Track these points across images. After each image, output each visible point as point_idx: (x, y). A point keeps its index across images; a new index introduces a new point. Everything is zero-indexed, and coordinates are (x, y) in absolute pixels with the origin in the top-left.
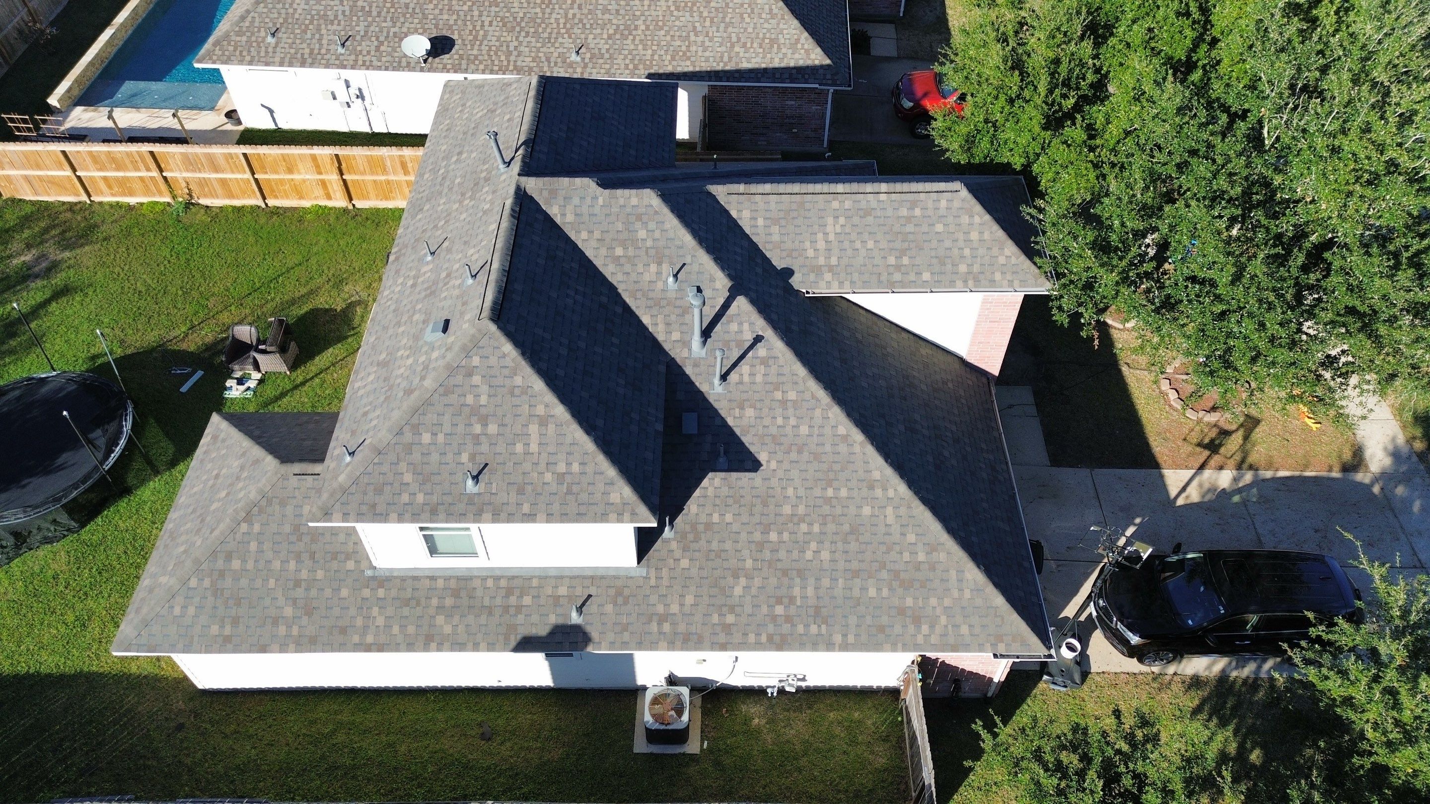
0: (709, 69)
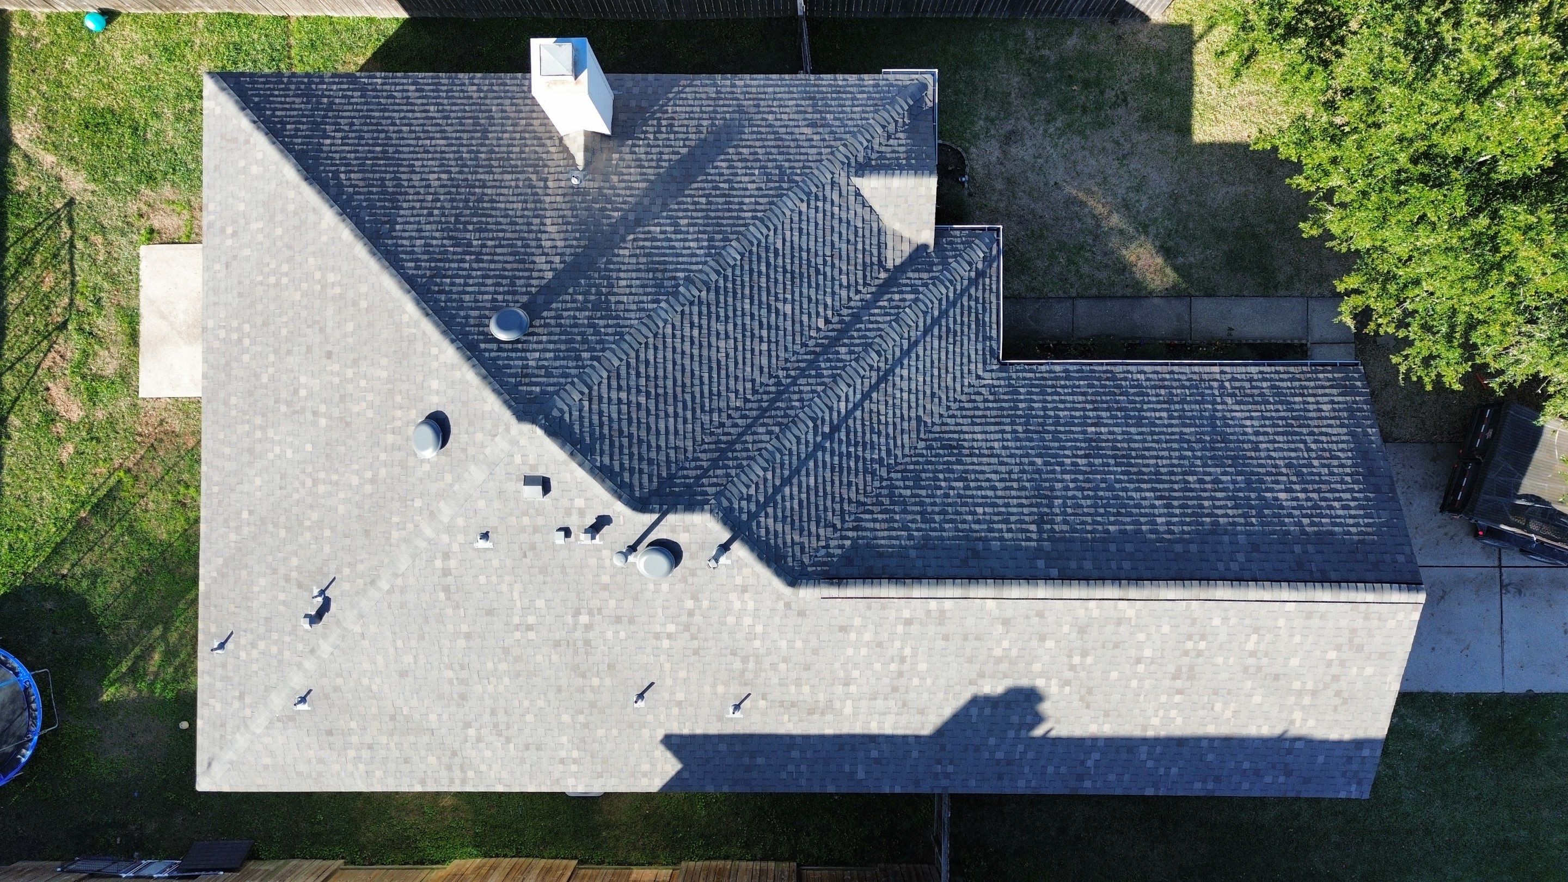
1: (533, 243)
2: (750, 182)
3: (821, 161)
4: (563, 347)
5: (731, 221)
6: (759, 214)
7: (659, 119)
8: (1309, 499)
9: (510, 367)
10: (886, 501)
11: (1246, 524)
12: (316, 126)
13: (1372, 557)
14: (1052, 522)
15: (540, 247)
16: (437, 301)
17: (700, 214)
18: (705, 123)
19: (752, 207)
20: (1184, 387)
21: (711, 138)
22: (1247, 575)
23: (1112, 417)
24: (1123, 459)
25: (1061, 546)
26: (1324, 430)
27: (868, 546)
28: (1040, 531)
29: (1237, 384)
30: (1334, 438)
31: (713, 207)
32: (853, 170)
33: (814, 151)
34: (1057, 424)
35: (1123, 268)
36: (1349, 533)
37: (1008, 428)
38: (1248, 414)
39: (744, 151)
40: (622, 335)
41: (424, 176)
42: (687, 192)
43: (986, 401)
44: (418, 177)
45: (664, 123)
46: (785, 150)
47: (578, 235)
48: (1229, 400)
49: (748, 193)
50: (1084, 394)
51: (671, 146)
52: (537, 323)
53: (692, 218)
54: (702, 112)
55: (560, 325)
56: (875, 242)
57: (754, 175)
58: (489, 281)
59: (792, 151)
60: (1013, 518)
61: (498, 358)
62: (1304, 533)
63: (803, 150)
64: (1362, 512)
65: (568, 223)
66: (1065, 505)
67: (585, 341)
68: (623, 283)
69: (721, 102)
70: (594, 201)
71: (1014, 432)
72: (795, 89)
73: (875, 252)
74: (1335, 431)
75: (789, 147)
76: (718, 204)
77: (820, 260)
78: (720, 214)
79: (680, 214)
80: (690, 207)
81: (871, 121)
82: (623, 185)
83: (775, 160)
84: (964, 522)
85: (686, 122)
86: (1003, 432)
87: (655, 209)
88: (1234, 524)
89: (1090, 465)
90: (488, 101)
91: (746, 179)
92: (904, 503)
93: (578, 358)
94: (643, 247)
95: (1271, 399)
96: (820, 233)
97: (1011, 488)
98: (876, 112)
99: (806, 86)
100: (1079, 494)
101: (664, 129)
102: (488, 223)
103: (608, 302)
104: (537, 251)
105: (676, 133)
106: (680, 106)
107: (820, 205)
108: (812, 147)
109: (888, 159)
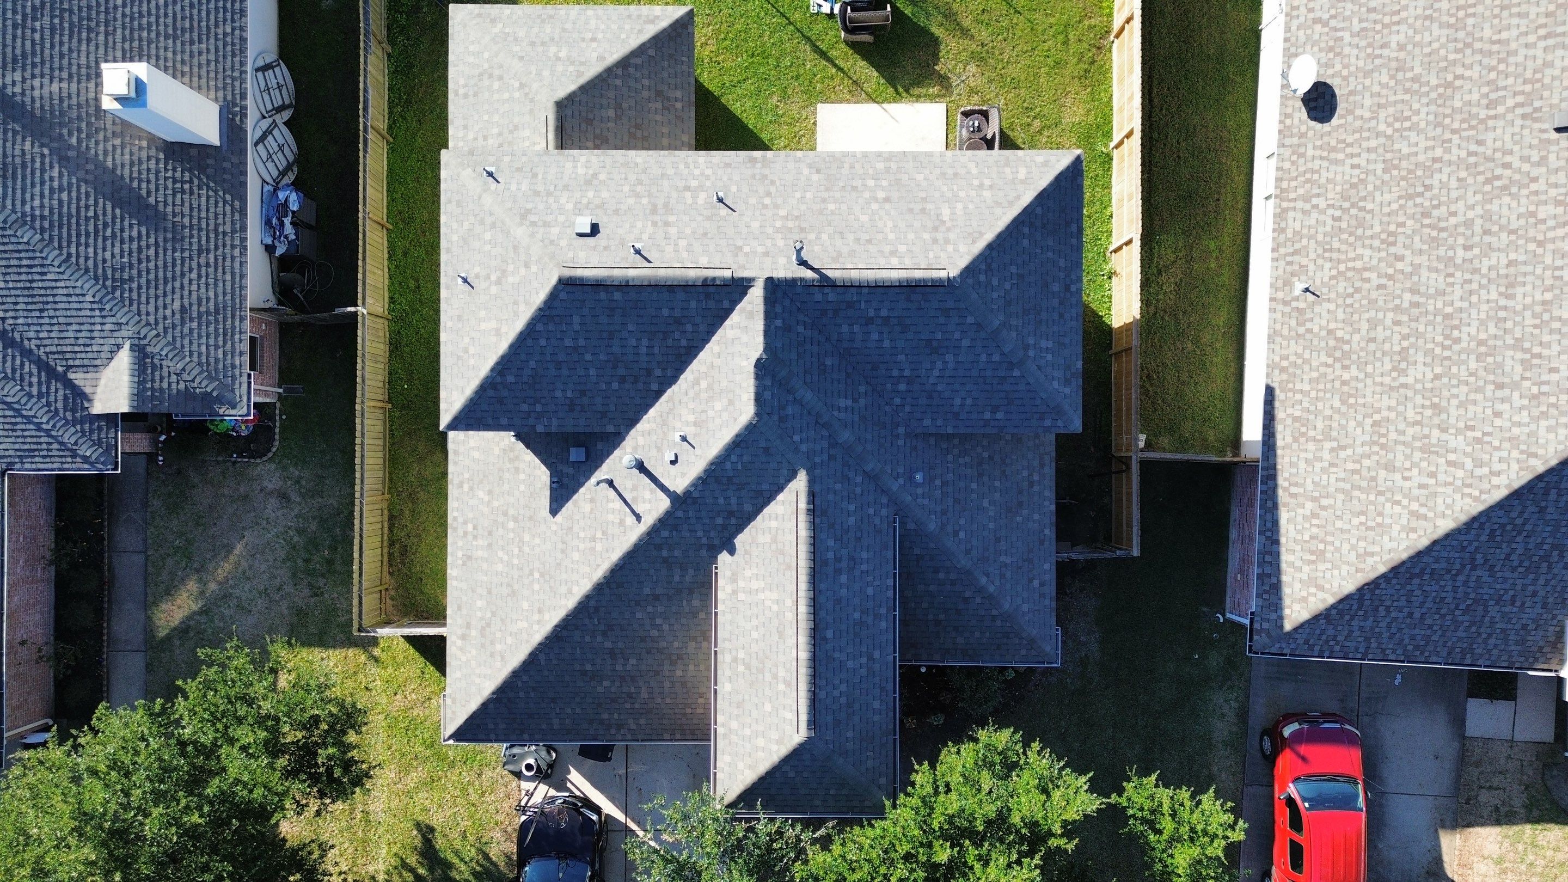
0: (1279, 467)
1: (37, 71)
2: (111, 254)
3: (139, 314)
5: (65, 234)
6: (73, 260)
7: (191, 182)
15: (33, 76)
17: (74, 211)
18: (186, 221)
19: (82, 254)
21: (168, 224)
31: (82, 222)
32: (136, 342)
33: (151, 309)
35: (170, 592)
39: (152, 252)
42: (101, 201)
45: (187, 186)
46: (153, 285)
47: (47, 108)
51: (157, 190)
53: (69, 204)
54: (199, 219)
56: (86, 362)
57: (122, 256)
59: (152, 292)
63: (152, 301)
65: (61, 100)
69: (212, 235)
70: (89, 124)
72: (229, 297)
73: (77, 362)
75: (157, 288)
76: (87, 225)
77: (52, 313)
78: (74, 226)
79: (74, 194)
80: (82, 203)
81: (188, 359)
82: (110, 149)
83: (140, 275)
85: (187, 204)
87: (81, 174)
90: (212, 41)
91: (117, 250)
94: (33, 161)
96: (74, 313)
98: (200, 364)
99: (233, 308)
101: (178, 185)
102: (61, 35)
104: (28, 74)
105: (174, 195)
106: (208, 201)
107: (97, 313)
108: (157, 308)
109: (153, 373)
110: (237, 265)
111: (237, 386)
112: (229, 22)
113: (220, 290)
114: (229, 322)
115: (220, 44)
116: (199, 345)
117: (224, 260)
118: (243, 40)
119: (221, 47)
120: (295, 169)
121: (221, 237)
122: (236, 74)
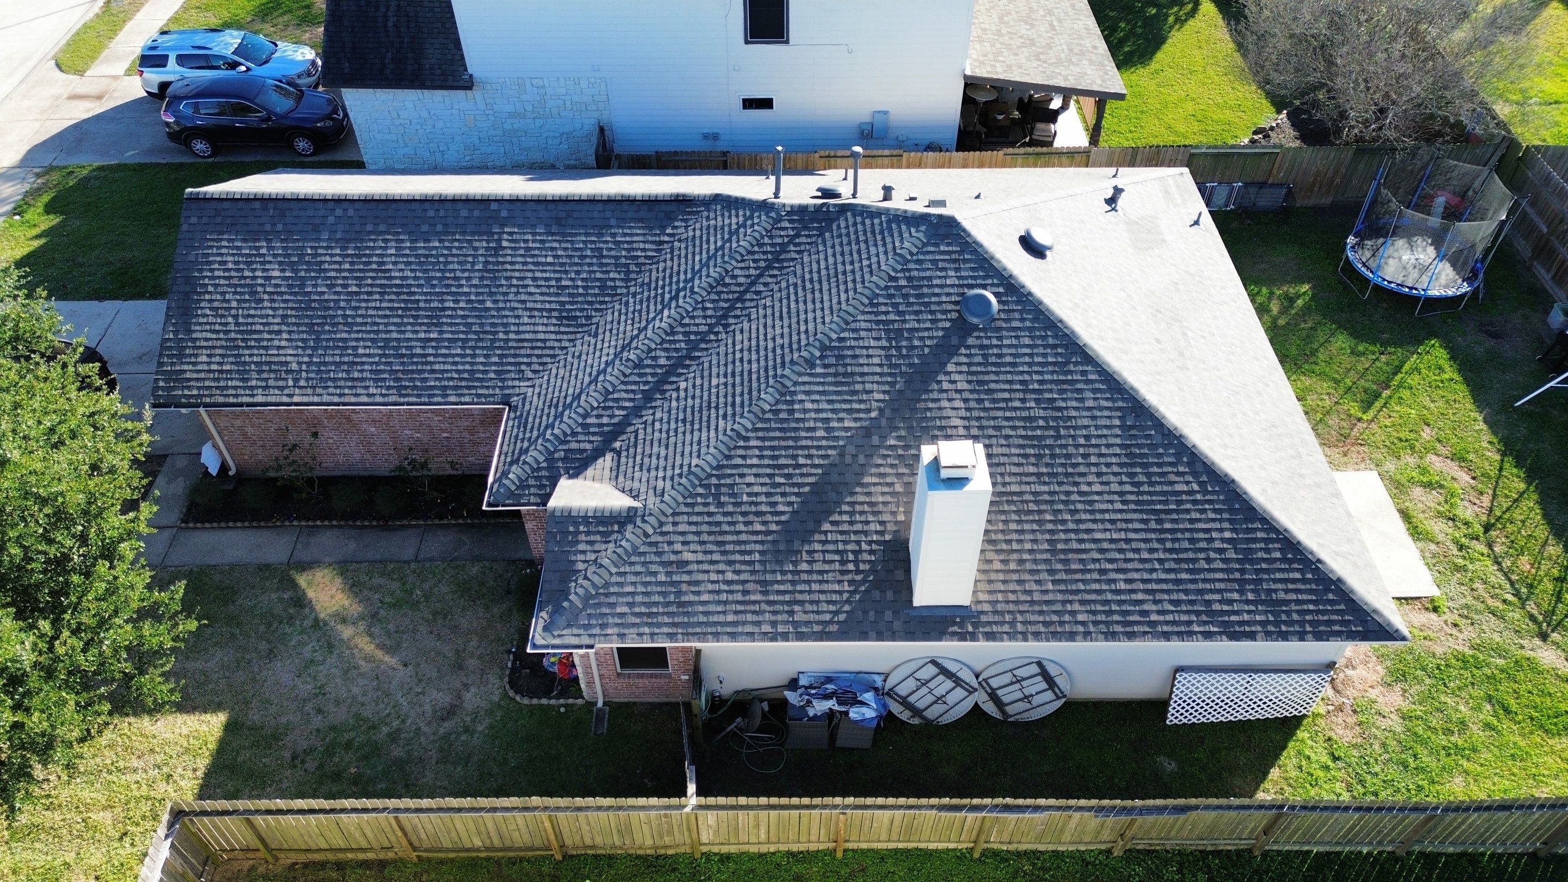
1: (973, 404)
2: (752, 483)
3: (674, 514)
4: (925, 290)
5: (772, 434)
6: (741, 443)
7: (858, 572)
8: (254, 270)
9: (972, 269)
10: (633, 268)
11: (316, 248)
12: (1247, 557)
13: (219, 220)
14: (487, 249)
15: (966, 401)
16: (1055, 336)
17: (804, 443)
18: (804, 566)
19: (750, 452)
20: (334, 380)
21: (797, 545)
22: (331, 205)
23: (411, 348)
24: (411, 307)
25: (484, 228)
26: (214, 336)
27: (651, 228)
28: (499, 241)
29: (281, 383)
30: (208, 327)
31: (790, 452)
32: (640, 513)
33: (681, 528)
34: (467, 340)
35: (354, 587)
36: (229, 240)
37: (512, 336)
38: (281, 352)
39: (758, 527)
40: (872, 304)
41: (1106, 488)
42: (820, 471)
43: (529, 364)
44: (1115, 487)
45: (851, 567)
46: (714, 529)
47: (929, 414)
48: (294, 366)
49: (754, 471)
50: (433, 371)
51: (842, 533)
52: (954, 315)
53: (811, 438)
54: (808, 582)
55: (932, 312)
56: (622, 468)
57: (749, 494)
58: (1008, 359)
59: (705, 528)
60: (522, 252)
61: (984, 278)
62: (269, 241)
63: (693, 529)
64: (211, 259)
65: (942, 428)
66: (473, 264)
67: (906, 296)
68: (876, 360)
69: (787, 597)
71: (506, 333)
72: (702, 619)
73: (623, 460)
74: (204, 335)
75: (710, 533)
76: (786, 456)
77: (681, 430)
78: (783, 443)
79: (824, 443)
80: (814, 452)
81: (614, 570)
82: (888, 480)
83: (725, 514)
84: (565, 249)
85: (827, 567)
86: (517, 333)
87: (851, 449)
88: (327, 248)
89: (442, 301)
90: (1060, 597)
91: (757, 489)
92: (616, 265)
93: (910, 279)
94: (860, 401)
95: (253, 367)
96: (679, 450)
97: (518, 279)
98: (607, 585)
99: (688, 625)
100: (458, 274)
101: (851, 557)
102: (1025, 428)
103: (889, 340)
104: (966, 395)
105: (837, 552)
106: (835, 592)
107: (677, 471)
108: (683, 533)
109: (599, 532)
110: (749, 629)
111: (575, 631)
112: (1092, 618)
113: (712, 608)
114: (666, 620)
115: (1058, 607)
116: (634, 584)
117: (754, 612)
118: (1071, 636)
119: (1054, 608)
120: (916, 721)
121: (786, 608)
122: (1020, 627)
